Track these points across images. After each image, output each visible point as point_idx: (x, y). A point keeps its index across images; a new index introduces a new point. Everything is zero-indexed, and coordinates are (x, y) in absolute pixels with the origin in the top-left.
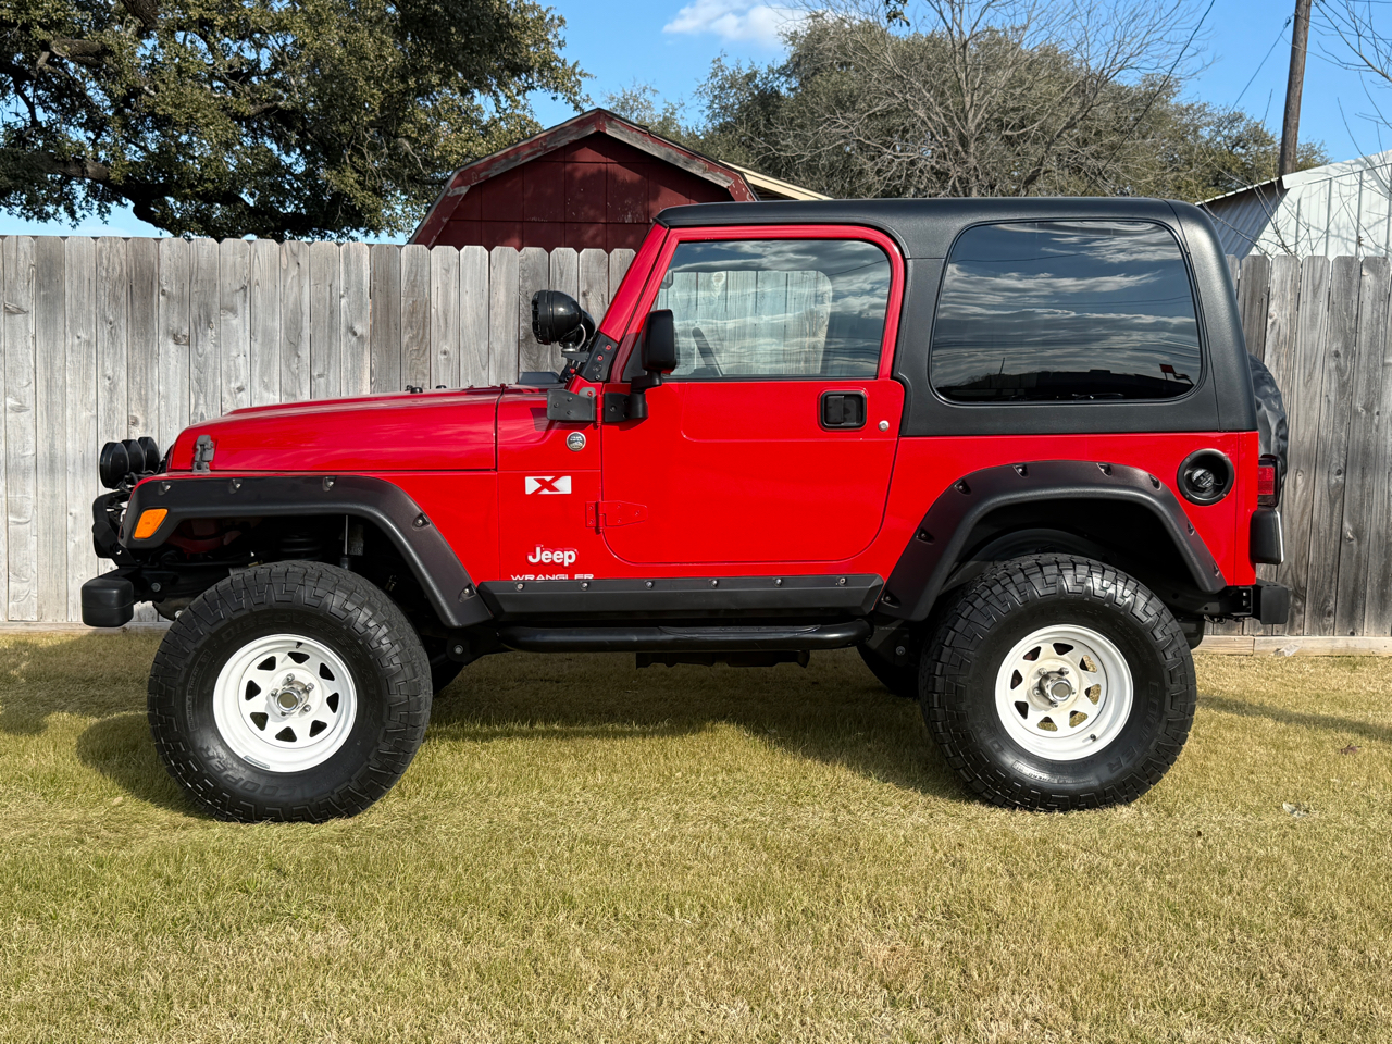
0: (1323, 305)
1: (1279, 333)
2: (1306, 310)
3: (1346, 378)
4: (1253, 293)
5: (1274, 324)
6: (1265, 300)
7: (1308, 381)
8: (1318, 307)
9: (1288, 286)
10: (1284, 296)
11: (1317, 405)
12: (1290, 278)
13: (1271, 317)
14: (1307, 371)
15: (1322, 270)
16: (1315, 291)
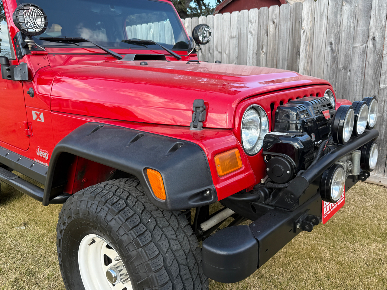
0: (324, 22)
1: (306, 36)
2: (317, 25)
3: (335, 54)
4: (296, 19)
5: (304, 32)
6: (300, 22)
7: (319, 56)
8: (323, 22)
9: (310, 14)
10: (308, 19)
11: (322, 67)
12: (310, 11)
13: (303, 29)
14: (318, 52)
15: (324, 5)
16: (321, 15)
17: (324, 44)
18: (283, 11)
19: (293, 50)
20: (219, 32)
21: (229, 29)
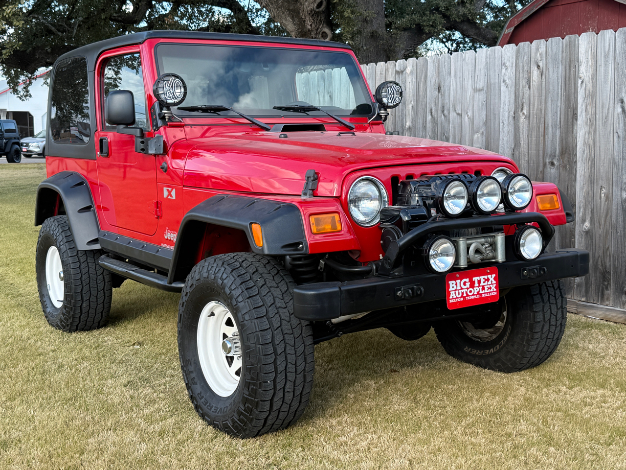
0: (611, 67)
1: (585, 89)
2: (602, 70)
4: (570, 61)
5: (582, 82)
6: (577, 66)
7: (605, 122)
8: (608, 67)
9: (590, 55)
10: (588, 62)
11: (611, 139)
12: (590, 49)
13: (580, 78)
14: (604, 115)
15: (610, 40)
16: (606, 56)
17: (612, 102)
18: (551, 48)
19: (568, 111)
20: (458, 81)
21: (473, 77)
